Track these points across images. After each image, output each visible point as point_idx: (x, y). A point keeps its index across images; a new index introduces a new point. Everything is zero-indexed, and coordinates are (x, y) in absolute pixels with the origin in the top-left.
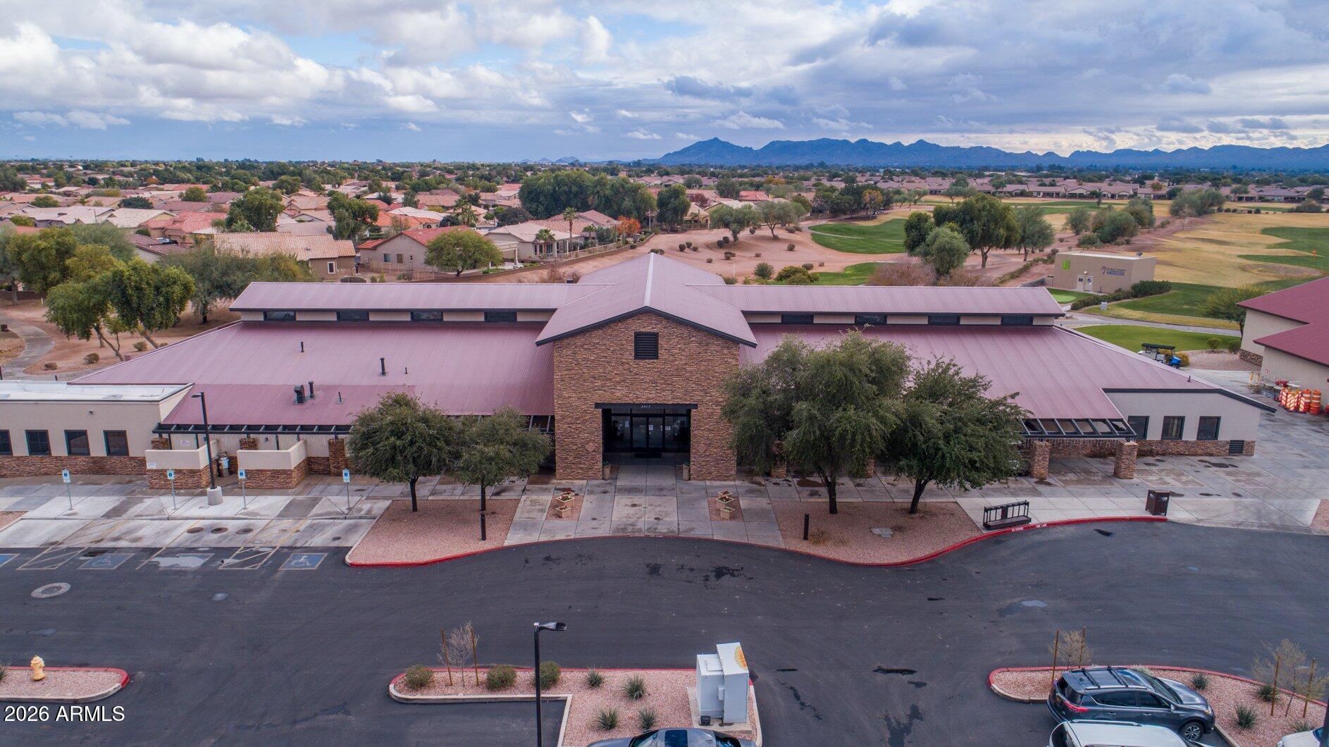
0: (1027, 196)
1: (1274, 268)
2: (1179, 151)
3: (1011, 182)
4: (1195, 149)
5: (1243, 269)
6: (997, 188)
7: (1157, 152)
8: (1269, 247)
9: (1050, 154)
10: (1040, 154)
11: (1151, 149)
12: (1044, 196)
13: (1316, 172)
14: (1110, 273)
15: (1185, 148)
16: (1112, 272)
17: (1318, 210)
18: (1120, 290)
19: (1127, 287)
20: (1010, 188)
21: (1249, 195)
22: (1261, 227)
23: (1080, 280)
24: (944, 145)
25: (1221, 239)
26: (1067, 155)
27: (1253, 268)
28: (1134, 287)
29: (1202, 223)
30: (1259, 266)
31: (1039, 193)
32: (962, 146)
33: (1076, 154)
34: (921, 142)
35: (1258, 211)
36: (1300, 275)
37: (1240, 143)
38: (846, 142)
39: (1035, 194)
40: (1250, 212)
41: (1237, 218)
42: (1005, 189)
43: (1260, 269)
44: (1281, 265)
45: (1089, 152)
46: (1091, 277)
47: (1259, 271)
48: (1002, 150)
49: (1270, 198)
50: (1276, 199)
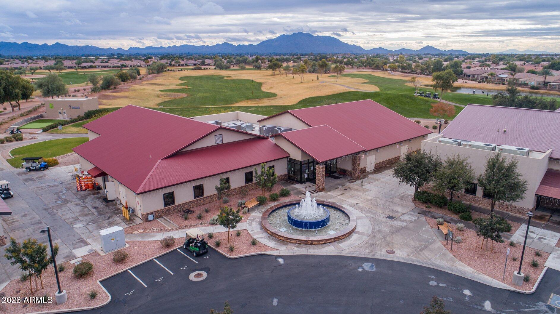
0: (93, 68)
1: (170, 95)
2: (169, 47)
3: (86, 62)
4: (175, 46)
5: (158, 96)
6: (79, 65)
7: (161, 47)
8: (177, 85)
9: (119, 49)
10: (116, 49)
11: (159, 46)
12: (101, 68)
13: (207, 54)
14: (73, 108)
15: (171, 46)
16: (74, 107)
17: (200, 69)
18: (79, 116)
19: (82, 115)
20: (84, 64)
21: (181, 64)
22: (180, 77)
23: (60, 113)
24: (69, 45)
25: (159, 83)
26: (127, 49)
27: (162, 96)
28: (86, 114)
29: (157, 77)
30: (165, 94)
31: (99, 66)
32: (79, 45)
33: (131, 48)
34: (57, 43)
35: (181, 70)
36: (179, 97)
37: (188, 44)
38: (15, 44)
39: (97, 67)
40: (179, 71)
41: (173, 73)
42: (82, 65)
43: (165, 96)
44: (172, 93)
45: (136, 48)
46: (65, 111)
47: (165, 97)
48: (99, 47)
49: (189, 65)
50: (191, 65)
